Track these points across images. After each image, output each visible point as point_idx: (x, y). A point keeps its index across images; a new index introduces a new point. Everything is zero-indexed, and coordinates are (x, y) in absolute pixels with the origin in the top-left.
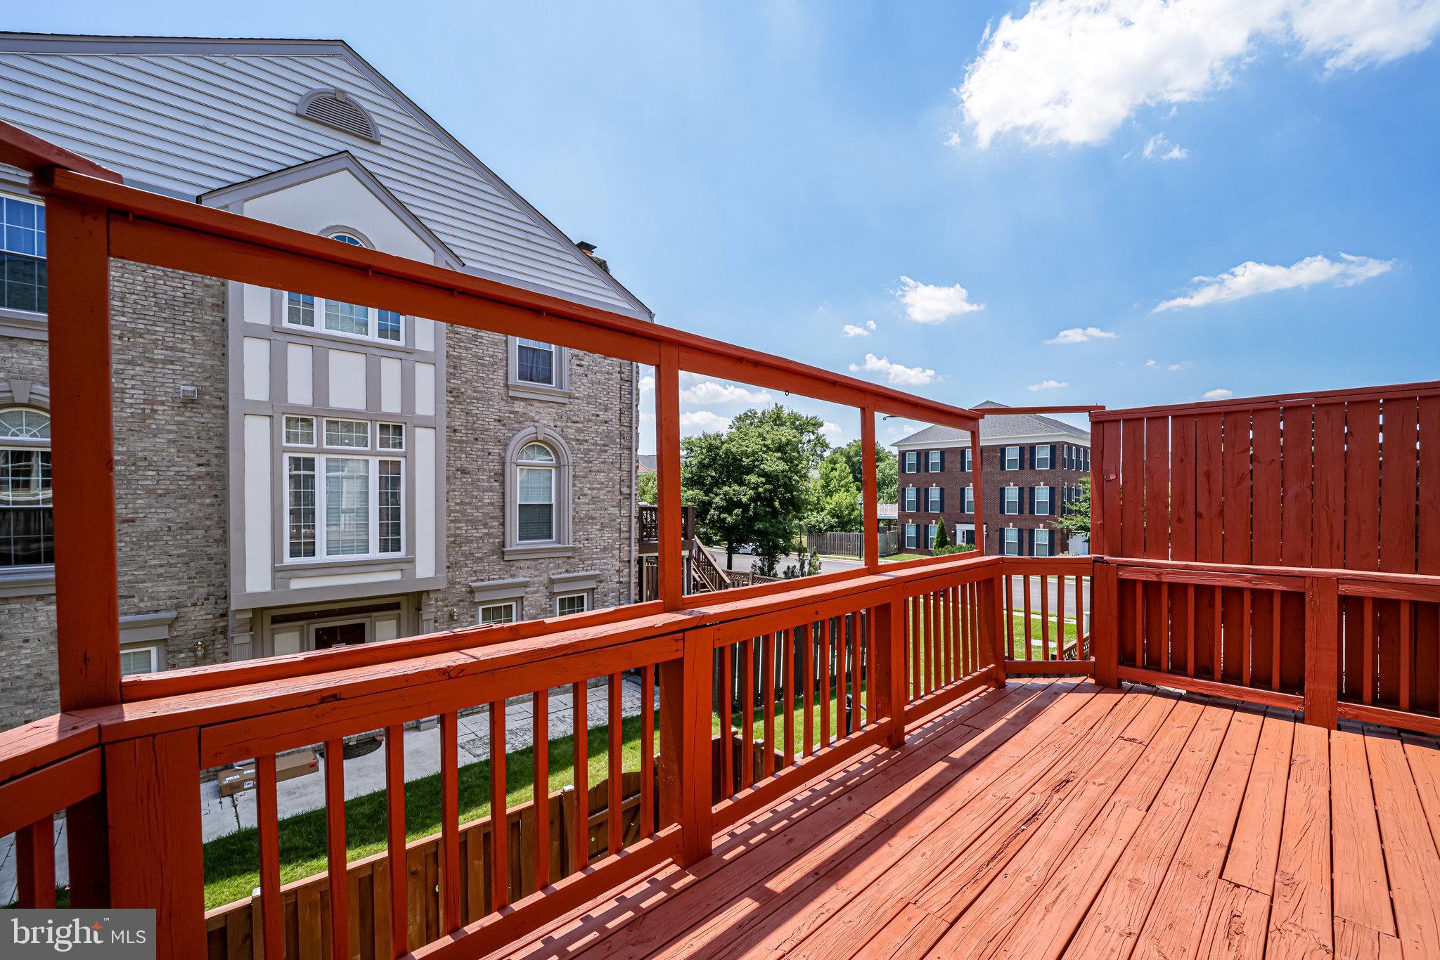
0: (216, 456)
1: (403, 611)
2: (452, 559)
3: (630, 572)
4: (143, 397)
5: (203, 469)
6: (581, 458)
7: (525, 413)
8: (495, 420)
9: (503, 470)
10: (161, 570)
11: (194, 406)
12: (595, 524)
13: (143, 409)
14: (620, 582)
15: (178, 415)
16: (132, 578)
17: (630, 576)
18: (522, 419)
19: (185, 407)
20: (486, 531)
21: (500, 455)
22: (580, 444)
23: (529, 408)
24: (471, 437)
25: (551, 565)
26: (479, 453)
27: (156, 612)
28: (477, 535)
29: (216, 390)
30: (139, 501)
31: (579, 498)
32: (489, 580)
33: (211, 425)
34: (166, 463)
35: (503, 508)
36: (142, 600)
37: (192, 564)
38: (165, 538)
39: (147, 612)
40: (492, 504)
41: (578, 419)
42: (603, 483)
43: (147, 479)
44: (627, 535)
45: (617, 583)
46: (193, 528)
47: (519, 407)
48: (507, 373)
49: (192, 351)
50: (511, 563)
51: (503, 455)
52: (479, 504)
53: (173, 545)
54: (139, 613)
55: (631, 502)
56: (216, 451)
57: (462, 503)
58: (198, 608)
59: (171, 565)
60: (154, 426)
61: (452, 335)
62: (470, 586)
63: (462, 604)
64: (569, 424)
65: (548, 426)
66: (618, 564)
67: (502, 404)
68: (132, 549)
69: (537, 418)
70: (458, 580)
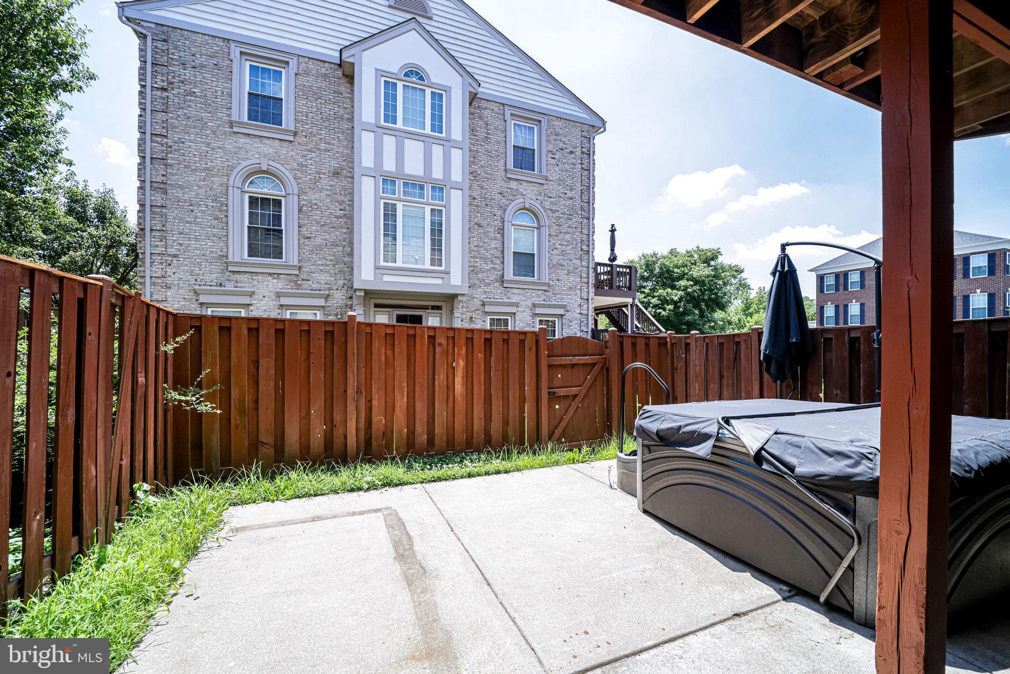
0: (349, 205)
1: (444, 311)
2: (471, 281)
3: (588, 307)
4: (315, 170)
5: (342, 212)
6: (554, 223)
7: (517, 190)
8: (498, 193)
9: (503, 227)
10: (322, 268)
11: (339, 176)
12: (564, 270)
13: (315, 177)
14: (581, 314)
15: (331, 181)
16: (309, 270)
17: (588, 310)
18: (515, 193)
19: (334, 177)
20: (492, 266)
21: (501, 216)
22: (553, 213)
23: (520, 186)
24: (484, 204)
25: (534, 295)
26: (488, 214)
27: (320, 290)
28: (487, 268)
29: (349, 167)
30: (313, 228)
31: (552, 250)
32: (494, 298)
33: (347, 187)
34: (325, 208)
35: (503, 252)
36: (313, 283)
37: (336, 266)
38: (324, 249)
39: (316, 290)
40: (496, 248)
41: (552, 196)
42: (569, 241)
43: (316, 216)
44: (586, 280)
45: (579, 314)
46: (337, 246)
47: (513, 185)
48: (506, 162)
49: (339, 145)
50: (508, 289)
51: (503, 216)
52: (488, 247)
53: (328, 254)
54: (312, 290)
55: (589, 257)
56: (349, 203)
57: (478, 246)
58: (339, 292)
59: (327, 265)
60: (320, 186)
61: (473, 137)
62: (483, 301)
63: (477, 312)
64: (545, 198)
65: (532, 199)
66: (579, 301)
67: (503, 182)
68: (309, 254)
69: (525, 193)
70: (475, 296)
